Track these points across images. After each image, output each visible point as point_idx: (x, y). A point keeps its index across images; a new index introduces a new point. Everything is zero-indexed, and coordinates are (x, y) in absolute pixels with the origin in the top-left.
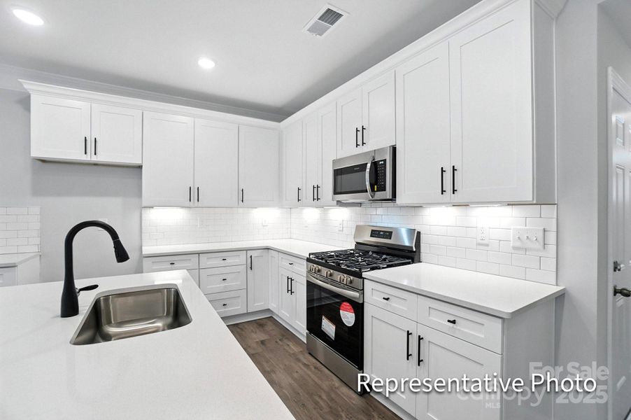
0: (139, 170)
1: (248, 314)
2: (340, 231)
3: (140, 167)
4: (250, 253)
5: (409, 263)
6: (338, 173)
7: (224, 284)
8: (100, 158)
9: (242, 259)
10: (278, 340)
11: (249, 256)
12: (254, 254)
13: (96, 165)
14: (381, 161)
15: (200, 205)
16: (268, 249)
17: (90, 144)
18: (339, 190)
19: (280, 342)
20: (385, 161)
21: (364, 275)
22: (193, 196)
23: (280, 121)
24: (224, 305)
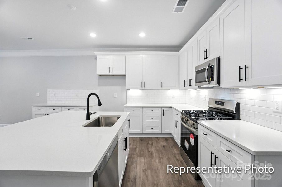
0: (124, 77)
1: (161, 134)
2: (204, 101)
3: (125, 75)
4: (163, 109)
5: (231, 119)
6: (197, 72)
7: (152, 120)
8: (114, 73)
9: (160, 111)
10: (171, 147)
11: (163, 110)
12: (165, 109)
13: (113, 75)
14: (213, 65)
15: (145, 89)
16: (171, 107)
17: (111, 69)
18: (197, 81)
19: (171, 148)
20: (214, 65)
21: (198, 121)
22: (143, 85)
23: (178, 51)
24: (152, 128)
